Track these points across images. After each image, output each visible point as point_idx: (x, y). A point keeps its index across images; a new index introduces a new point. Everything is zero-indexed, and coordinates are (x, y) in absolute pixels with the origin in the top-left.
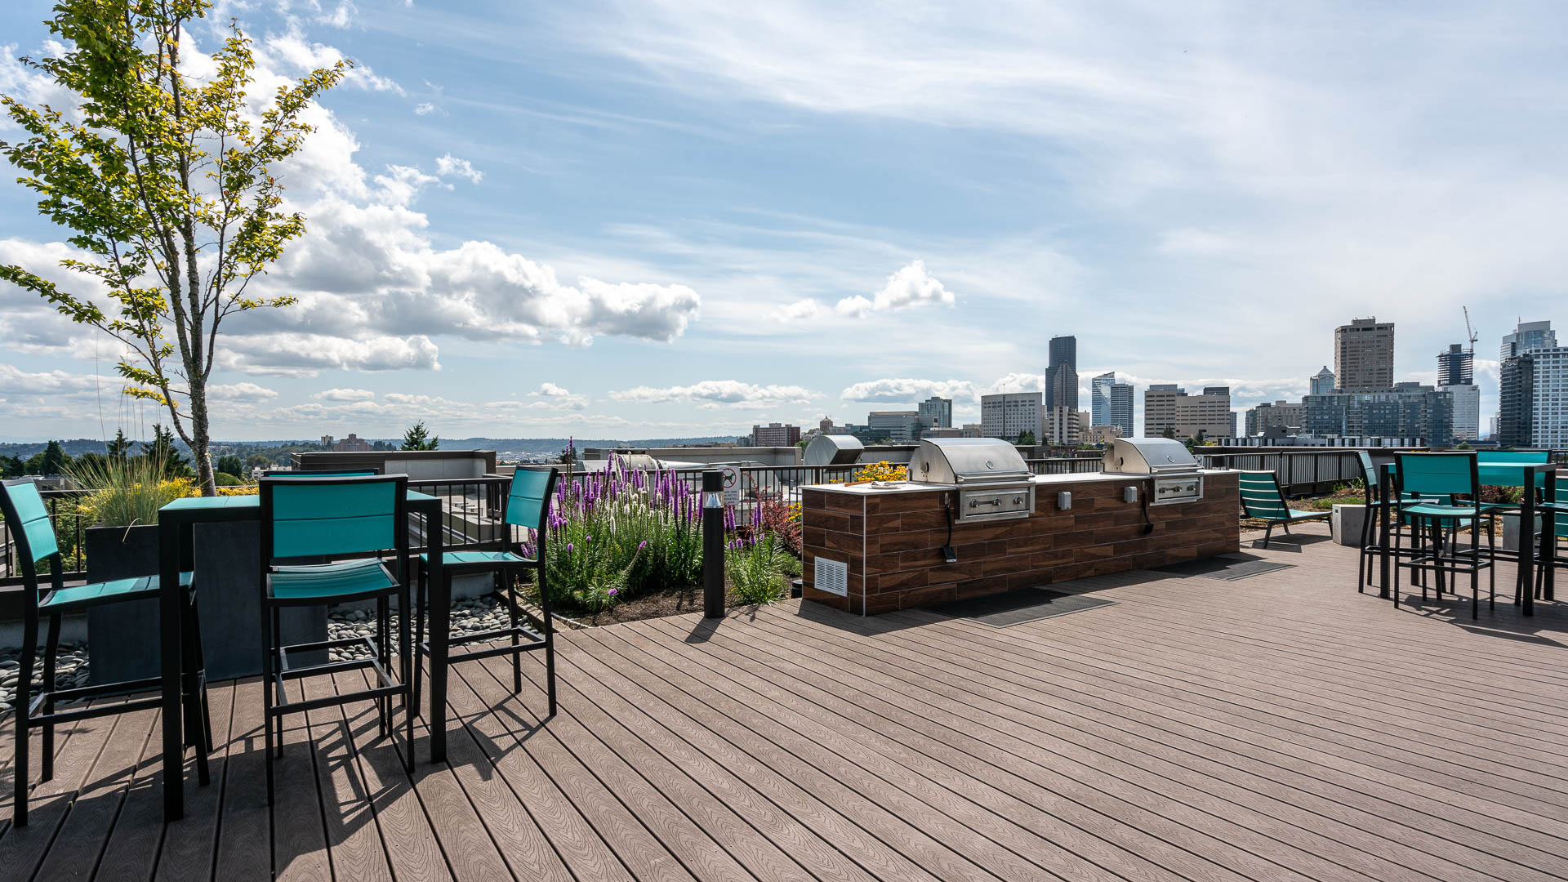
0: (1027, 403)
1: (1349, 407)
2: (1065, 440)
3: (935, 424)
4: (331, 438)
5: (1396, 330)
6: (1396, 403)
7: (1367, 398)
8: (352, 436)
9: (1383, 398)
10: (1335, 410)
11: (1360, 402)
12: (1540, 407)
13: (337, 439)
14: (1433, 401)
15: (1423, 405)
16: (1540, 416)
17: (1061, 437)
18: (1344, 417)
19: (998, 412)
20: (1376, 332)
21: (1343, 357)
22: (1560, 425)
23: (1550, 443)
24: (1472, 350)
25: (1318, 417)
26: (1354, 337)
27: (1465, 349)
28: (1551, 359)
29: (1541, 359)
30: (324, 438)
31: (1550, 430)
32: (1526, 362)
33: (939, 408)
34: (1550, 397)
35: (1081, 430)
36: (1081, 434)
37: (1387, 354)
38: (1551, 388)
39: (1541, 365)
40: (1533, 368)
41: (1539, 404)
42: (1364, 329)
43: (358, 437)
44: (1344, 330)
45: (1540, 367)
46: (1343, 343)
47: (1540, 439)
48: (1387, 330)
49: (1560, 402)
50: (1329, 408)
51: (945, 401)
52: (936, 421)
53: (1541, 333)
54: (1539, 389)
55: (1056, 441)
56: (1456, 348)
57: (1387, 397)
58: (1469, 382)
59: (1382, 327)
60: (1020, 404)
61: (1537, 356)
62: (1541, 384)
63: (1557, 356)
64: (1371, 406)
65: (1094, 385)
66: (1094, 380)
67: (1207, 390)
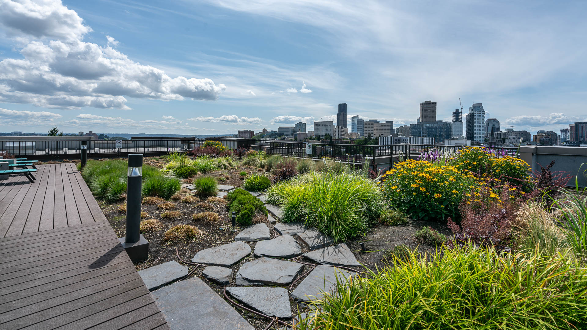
0: (328, 125)
1: (423, 128)
2: (340, 137)
3: (299, 131)
4: (83, 133)
5: (437, 104)
6: (436, 127)
7: (428, 125)
8: (91, 132)
9: (432, 125)
10: (419, 128)
11: (426, 126)
12: (476, 129)
13: (85, 133)
14: (446, 126)
15: (443, 128)
16: (476, 131)
17: (338, 136)
18: (421, 131)
19: (319, 128)
20: (431, 105)
21: (422, 112)
22: (481, 134)
23: (479, 140)
24: (462, 111)
25: (414, 131)
26: (425, 106)
27: (460, 111)
28: (479, 114)
29: (476, 114)
30: (79, 133)
31: (479, 135)
32: (472, 115)
33: (302, 126)
34: (479, 126)
35: (346, 134)
36: (345, 135)
37: (434, 111)
38: (479, 123)
39: (476, 116)
40: (474, 117)
41: (476, 128)
42: (428, 104)
43: (93, 133)
44: (422, 104)
45: (476, 117)
46: (422, 108)
47: (476, 138)
48: (434, 104)
49: (481, 127)
50: (417, 128)
51: (304, 123)
52: (300, 130)
53: (480, 107)
54: (476, 124)
55: (337, 137)
56: (457, 110)
57: (433, 125)
58: (461, 121)
59: (433, 103)
60: (326, 125)
61: (475, 114)
62: (476, 122)
63: (480, 114)
64: (429, 128)
65: (352, 119)
66: (352, 117)
67: (387, 122)
